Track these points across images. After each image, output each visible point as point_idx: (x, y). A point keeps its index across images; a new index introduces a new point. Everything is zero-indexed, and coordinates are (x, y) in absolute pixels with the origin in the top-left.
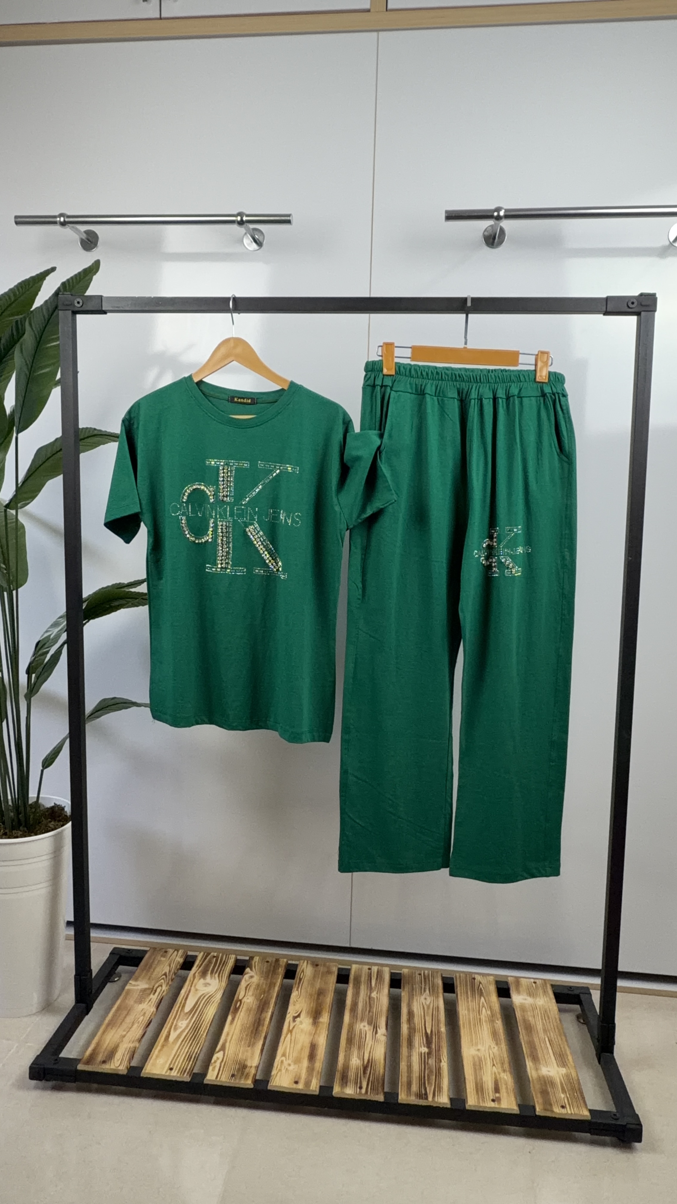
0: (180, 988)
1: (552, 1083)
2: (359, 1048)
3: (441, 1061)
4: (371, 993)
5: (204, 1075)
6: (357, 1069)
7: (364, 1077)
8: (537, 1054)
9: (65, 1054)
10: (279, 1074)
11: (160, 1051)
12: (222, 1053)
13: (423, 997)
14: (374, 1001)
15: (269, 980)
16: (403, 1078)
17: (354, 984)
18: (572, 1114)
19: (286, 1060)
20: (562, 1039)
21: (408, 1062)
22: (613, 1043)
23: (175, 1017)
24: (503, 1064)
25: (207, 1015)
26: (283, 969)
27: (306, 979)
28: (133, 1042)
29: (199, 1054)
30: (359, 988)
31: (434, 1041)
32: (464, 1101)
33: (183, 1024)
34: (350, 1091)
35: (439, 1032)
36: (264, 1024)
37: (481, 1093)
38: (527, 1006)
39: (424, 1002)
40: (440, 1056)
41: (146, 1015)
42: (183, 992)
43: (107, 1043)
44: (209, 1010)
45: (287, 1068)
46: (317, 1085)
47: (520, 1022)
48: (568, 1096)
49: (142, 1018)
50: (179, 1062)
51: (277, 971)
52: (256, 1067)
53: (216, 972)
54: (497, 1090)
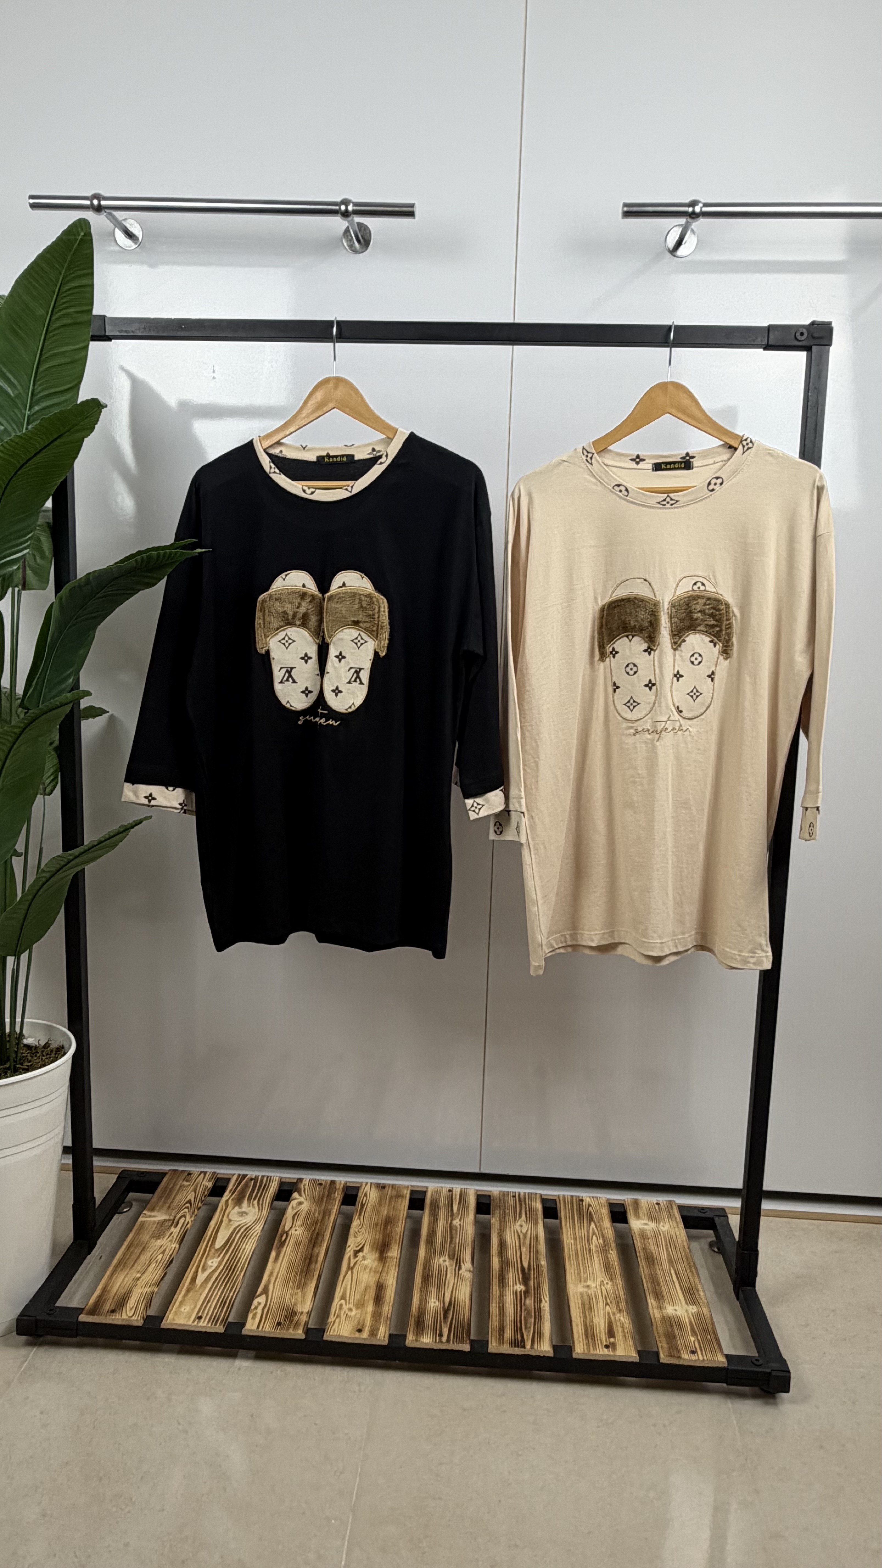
0: (210, 1218)
1: (680, 1324)
2: (438, 1288)
3: (541, 1301)
4: (452, 1220)
5: (243, 1325)
6: (436, 1312)
7: (445, 1322)
8: (661, 1288)
9: (62, 1302)
10: (338, 1320)
11: (185, 1295)
12: (264, 1296)
13: (518, 1224)
15: (323, 1207)
16: (494, 1322)
17: (431, 1210)
18: (704, 1359)
19: (346, 1304)
20: (691, 1271)
21: (499, 1303)
22: (755, 1274)
23: (203, 1254)
24: (618, 1303)
25: (245, 1251)
26: (340, 1193)
27: (369, 1204)
28: (150, 1286)
29: (235, 1299)
30: (438, 1214)
31: (532, 1276)
32: (570, 1349)
33: (213, 1263)
34: (427, 1341)
35: (538, 1266)
37: (592, 1339)
38: (648, 1232)
39: (519, 1229)
40: (540, 1294)
41: (166, 1252)
42: (213, 1223)
43: (117, 1286)
44: (247, 1244)
45: (347, 1314)
46: (385, 1333)
47: (639, 1252)
48: (699, 1338)
49: (161, 1256)
50: (209, 1309)
51: (333, 1195)
52: (308, 1313)
53: (255, 1199)
54: (611, 1333)
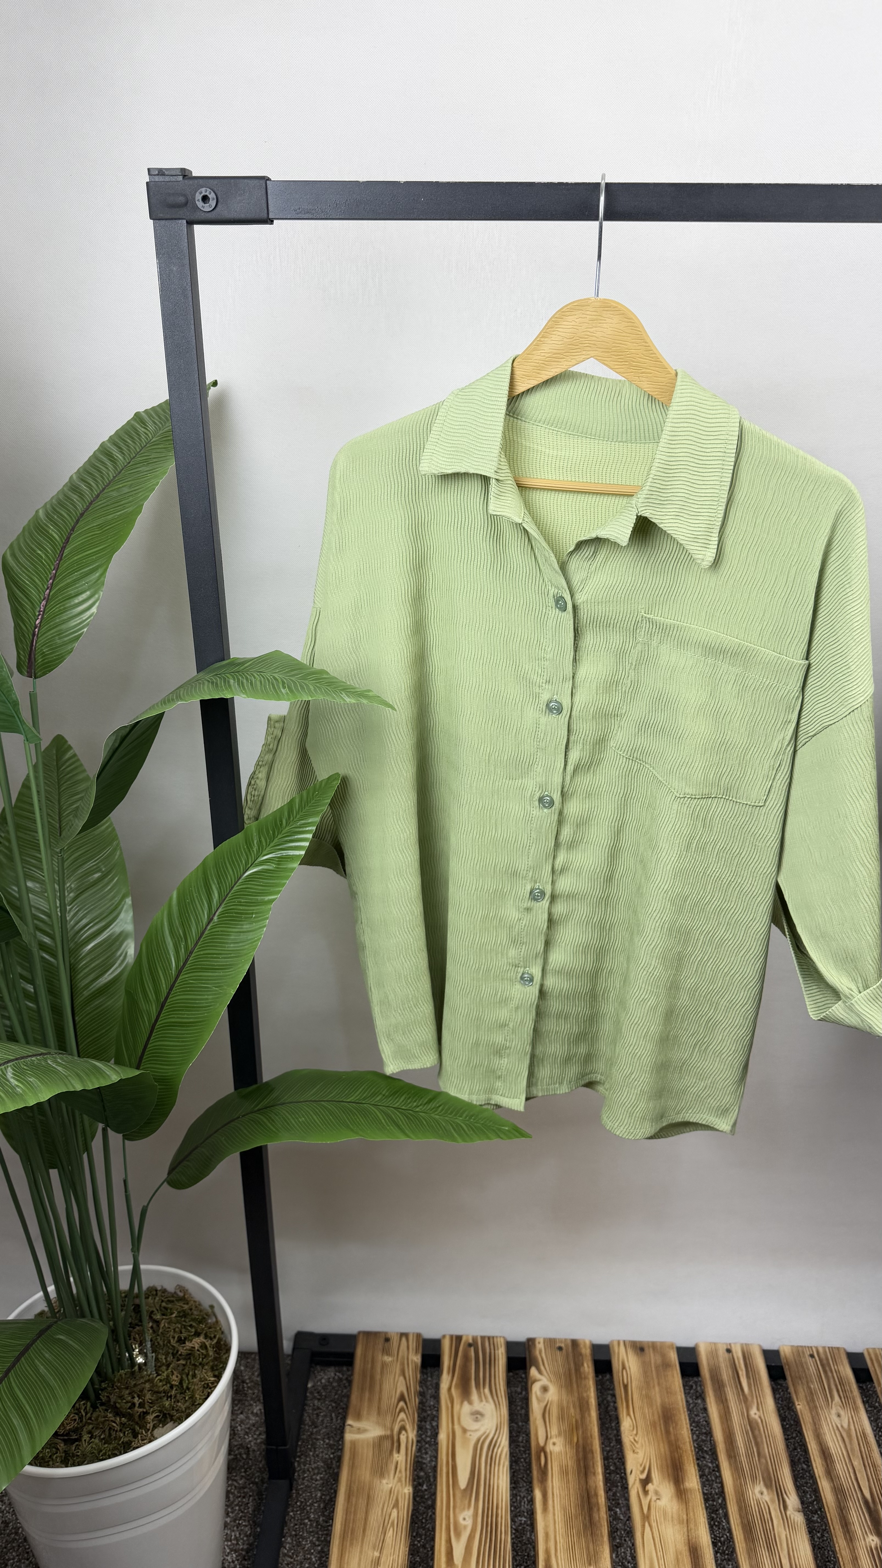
14: (759, 1430)
36: (598, 1504)
